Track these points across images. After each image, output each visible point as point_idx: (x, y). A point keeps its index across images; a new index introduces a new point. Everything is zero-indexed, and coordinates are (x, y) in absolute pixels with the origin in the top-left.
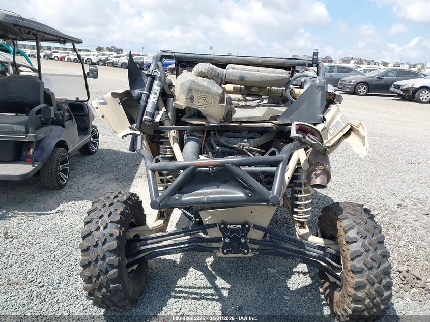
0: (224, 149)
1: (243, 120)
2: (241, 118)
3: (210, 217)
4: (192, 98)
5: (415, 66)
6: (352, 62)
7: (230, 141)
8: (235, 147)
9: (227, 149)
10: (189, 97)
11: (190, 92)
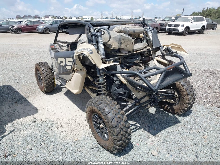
0: (130, 64)
1: (138, 50)
2: (137, 49)
3: (141, 94)
4: (121, 43)
5: (78, 18)
6: (50, 17)
7: (132, 60)
8: (135, 62)
9: (131, 64)
10: (119, 43)
11: (120, 40)
